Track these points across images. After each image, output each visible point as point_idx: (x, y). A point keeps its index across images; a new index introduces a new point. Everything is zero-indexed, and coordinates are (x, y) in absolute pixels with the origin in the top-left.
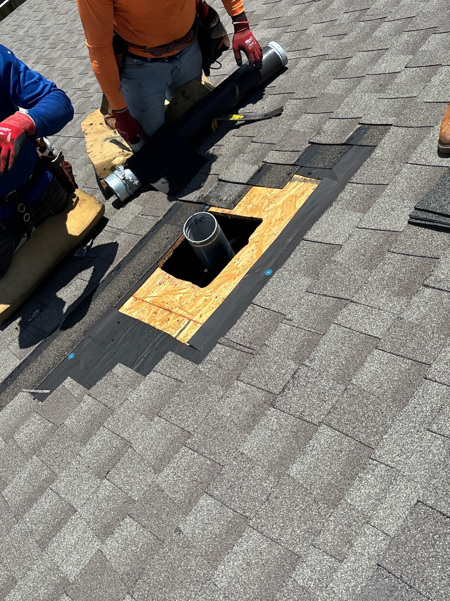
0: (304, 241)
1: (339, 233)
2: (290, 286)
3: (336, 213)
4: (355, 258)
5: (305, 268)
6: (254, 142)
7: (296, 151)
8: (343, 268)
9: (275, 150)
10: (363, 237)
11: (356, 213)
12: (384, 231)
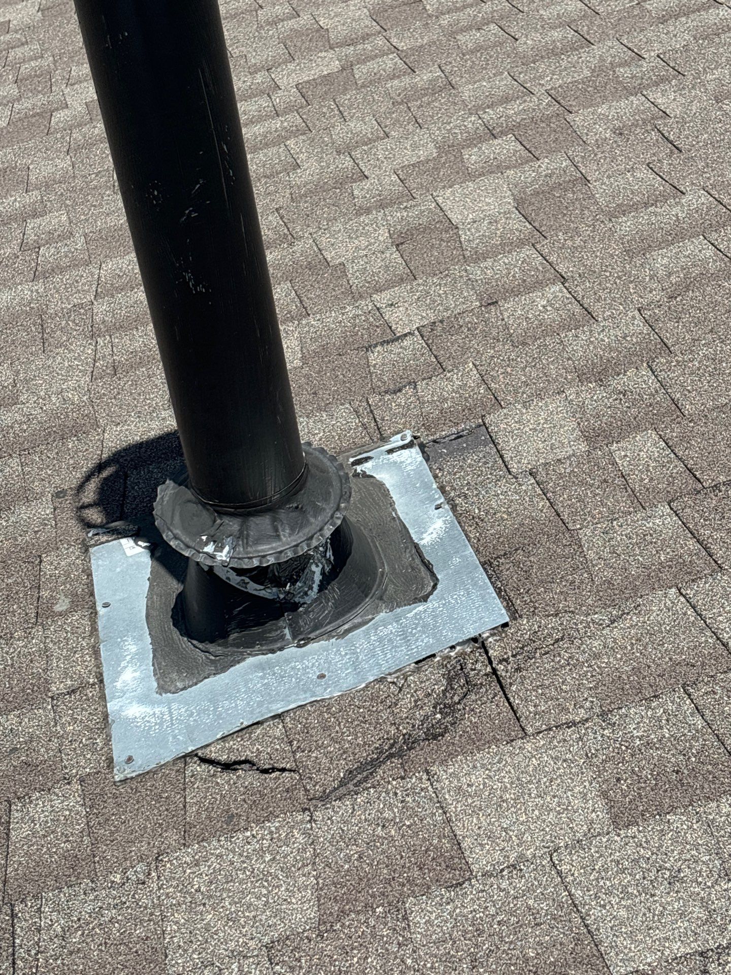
0: (425, 777)
1: (505, 830)
2: (264, 891)
3: (565, 761)
4: (452, 952)
5: (347, 866)
6: (651, 370)
7: (695, 476)
8: (396, 958)
9: (661, 437)
10: (531, 902)
11: (600, 804)
12: (589, 932)
